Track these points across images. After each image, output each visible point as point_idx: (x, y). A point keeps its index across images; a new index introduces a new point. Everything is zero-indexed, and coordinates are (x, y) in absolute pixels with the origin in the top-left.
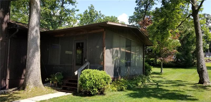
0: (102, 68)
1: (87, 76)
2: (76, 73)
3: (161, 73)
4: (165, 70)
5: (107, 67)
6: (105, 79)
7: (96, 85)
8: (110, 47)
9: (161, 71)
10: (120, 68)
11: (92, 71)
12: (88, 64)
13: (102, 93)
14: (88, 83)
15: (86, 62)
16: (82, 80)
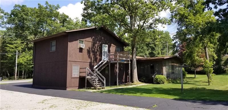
0: (162, 75)
1: (158, 77)
2: (153, 76)
3: (195, 77)
4: (197, 76)
5: (164, 74)
6: (164, 78)
7: (161, 80)
8: (165, 66)
9: (195, 76)
10: (169, 75)
11: (159, 76)
12: (156, 73)
13: (163, 83)
14: (158, 80)
15: (155, 72)
16: (156, 79)
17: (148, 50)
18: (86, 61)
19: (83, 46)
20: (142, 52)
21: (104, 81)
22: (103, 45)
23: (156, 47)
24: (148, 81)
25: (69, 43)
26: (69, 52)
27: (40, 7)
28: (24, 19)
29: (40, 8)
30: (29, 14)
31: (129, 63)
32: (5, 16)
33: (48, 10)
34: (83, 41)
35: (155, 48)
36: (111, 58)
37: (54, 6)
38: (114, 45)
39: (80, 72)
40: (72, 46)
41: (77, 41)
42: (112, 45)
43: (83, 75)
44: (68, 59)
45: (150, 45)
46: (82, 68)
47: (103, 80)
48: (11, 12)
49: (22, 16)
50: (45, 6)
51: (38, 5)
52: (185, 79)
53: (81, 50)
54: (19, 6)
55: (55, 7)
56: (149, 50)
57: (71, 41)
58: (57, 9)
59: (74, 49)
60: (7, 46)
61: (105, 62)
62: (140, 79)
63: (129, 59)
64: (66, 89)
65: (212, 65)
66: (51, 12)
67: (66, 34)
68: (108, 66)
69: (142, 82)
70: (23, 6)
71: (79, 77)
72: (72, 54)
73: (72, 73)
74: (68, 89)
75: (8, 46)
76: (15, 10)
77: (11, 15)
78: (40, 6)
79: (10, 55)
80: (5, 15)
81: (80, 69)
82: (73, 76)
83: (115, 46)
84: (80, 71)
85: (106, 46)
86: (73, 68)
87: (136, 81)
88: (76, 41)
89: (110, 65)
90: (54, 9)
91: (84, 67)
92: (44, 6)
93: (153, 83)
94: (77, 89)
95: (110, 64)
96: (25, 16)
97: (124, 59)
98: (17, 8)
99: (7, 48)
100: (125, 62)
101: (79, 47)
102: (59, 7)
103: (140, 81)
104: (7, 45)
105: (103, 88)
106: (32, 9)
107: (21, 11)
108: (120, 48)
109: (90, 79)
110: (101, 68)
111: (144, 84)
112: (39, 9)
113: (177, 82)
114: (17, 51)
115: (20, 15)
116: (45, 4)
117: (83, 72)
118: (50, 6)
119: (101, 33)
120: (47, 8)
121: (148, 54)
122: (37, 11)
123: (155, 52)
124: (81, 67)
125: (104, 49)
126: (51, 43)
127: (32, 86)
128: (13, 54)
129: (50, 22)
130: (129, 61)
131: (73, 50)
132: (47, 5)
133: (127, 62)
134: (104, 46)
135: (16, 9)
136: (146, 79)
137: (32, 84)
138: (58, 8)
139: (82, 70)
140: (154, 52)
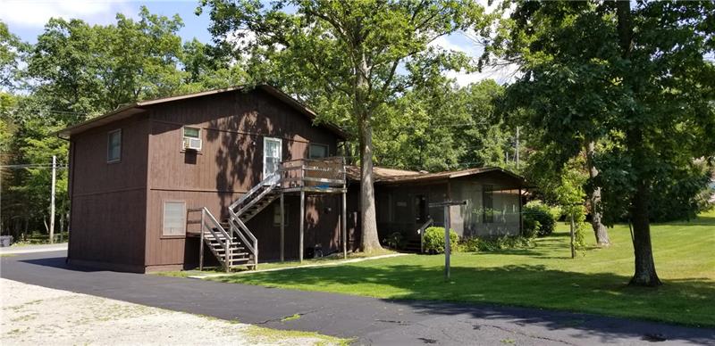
1: (431, 234)
2: (419, 232)
5: (455, 224)
7: (441, 243)
10: (473, 225)
11: (436, 229)
12: (431, 221)
14: (433, 242)
15: (428, 219)
16: (426, 238)
17: (455, 147)
18: (209, 188)
19: (197, 143)
20: (437, 155)
21: (253, 246)
22: (265, 138)
23: (485, 137)
24: (408, 246)
25: (150, 136)
26: (152, 163)
27: (123, 24)
28: (74, 62)
29: (122, 27)
30: (93, 46)
31: (342, 194)
32: (21, 54)
33: (147, 32)
34: (198, 130)
35: (483, 140)
36: (293, 176)
37: (166, 18)
38: (302, 139)
39: (188, 223)
40: (161, 146)
41: (178, 130)
42: (297, 138)
43: (194, 229)
44: (148, 183)
45: (465, 131)
46: (192, 211)
47: (252, 243)
48: (37, 42)
49: (68, 54)
50: (137, 19)
51: (117, 18)
52: (530, 239)
53: (191, 156)
54: (62, 23)
55: (169, 23)
56: (460, 148)
57: (158, 131)
58: (175, 28)
59: (169, 154)
60: (26, 145)
61: (268, 190)
62: (385, 239)
63: (340, 181)
64: (143, 272)
65: (583, 198)
66: (155, 38)
67: (140, 110)
68: (277, 201)
69: (392, 248)
70: (74, 22)
71: (185, 234)
72: (161, 168)
73: (161, 226)
74: (149, 272)
75: (32, 145)
76: (49, 35)
77: (37, 51)
78: (124, 21)
79: (36, 172)
80: (21, 50)
81: (189, 211)
82: (166, 233)
83: (305, 140)
84: (189, 219)
85: (275, 144)
86: (166, 208)
87: (373, 245)
88: (176, 129)
89: (282, 200)
90: (165, 30)
91: (197, 208)
92: (134, 22)
93: (419, 252)
94: (178, 272)
95: (282, 195)
96: (76, 55)
97: (325, 180)
98: (54, 28)
99: (26, 148)
100: (329, 191)
101: (184, 148)
102: (181, 22)
103: (383, 244)
104: (26, 140)
105: (250, 268)
106: (100, 31)
107: (68, 36)
108: (326, 147)
109: (213, 242)
110: (254, 207)
111: (395, 254)
112: (120, 30)
113: (499, 248)
114: (54, 157)
115: (62, 51)
116: (139, 15)
117: (195, 222)
118: (154, 19)
119: (257, 105)
120: (143, 26)
121: (455, 160)
122: (114, 37)
123: (484, 152)
124: (192, 207)
125: (270, 152)
126: (111, 135)
127: (67, 261)
128: (45, 168)
129: (153, 68)
130: (341, 186)
131: (164, 156)
132: (145, 17)
133: (335, 190)
134: (270, 144)
135: (52, 33)
136: (401, 240)
137: (66, 255)
138: (178, 26)
139: (193, 217)
140: (479, 153)
